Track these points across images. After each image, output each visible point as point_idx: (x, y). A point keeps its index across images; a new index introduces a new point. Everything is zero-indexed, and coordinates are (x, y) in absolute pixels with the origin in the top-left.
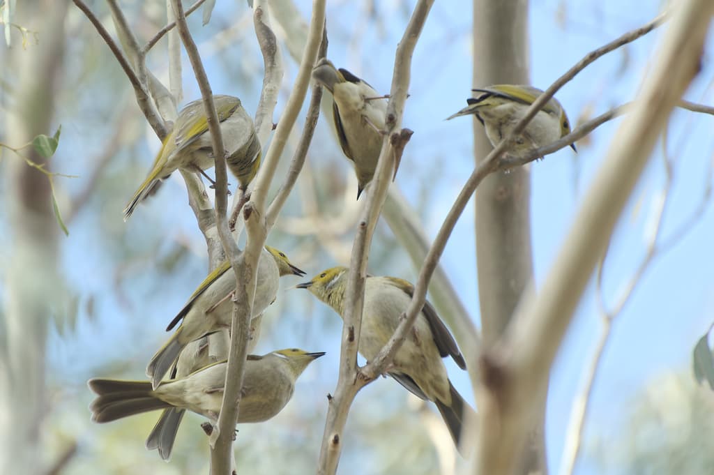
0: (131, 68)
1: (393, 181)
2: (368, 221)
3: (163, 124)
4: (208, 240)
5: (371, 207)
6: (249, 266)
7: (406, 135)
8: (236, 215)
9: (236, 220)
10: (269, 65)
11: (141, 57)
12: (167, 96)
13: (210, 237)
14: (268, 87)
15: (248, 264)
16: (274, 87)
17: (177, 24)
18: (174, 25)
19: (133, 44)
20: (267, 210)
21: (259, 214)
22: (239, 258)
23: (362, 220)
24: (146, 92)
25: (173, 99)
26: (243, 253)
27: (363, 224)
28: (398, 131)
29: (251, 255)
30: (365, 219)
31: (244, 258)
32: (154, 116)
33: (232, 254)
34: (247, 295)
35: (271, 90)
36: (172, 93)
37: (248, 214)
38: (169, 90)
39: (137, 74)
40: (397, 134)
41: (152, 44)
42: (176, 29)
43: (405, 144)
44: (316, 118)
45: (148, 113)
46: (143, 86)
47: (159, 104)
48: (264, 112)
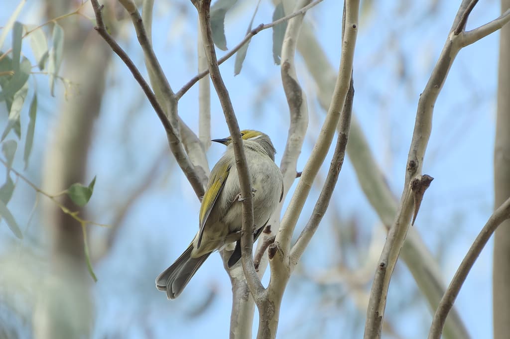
0: (164, 113)
1: (413, 225)
2: (387, 262)
3: (193, 168)
4: (233, 280)
5: (391, 249)
6: (273, 302)
7: (427, 181)
8: (260, 256)
9: (259, 261)
10: (295, 116)
11: (174, 102)
12: (196, 142)
13: (234, 277)
14: (293, 137)
15: (271, 300)
16: (299, 138)
17: (210, 71)
18: (206, 73)
19: (166, 89)
20: (290, 251)
21: (283, 253)
22: (262, 295)
23: (382, 262)
24: (178, 137)
25: (201, 144)
26: (267, 290)
27: (382, 265)
28: (418, 177)
29: (274, 293)
30: (384, 260)
31: (268, 296)
32: (185, 159)
33: (256, 291)
34: (269, 330)
35: (296, 140)
36: (202, 140)
37: (272, 253)
38: (198, 137)
39: (170, 119)
40: (417, 180)
41: (185, 90)
42: (209, 76)
43: (425, 189)
44: (341, 164)
45: (179, 156)
46: (175, 131)
47: (189, 149)
48: (289, 160)
